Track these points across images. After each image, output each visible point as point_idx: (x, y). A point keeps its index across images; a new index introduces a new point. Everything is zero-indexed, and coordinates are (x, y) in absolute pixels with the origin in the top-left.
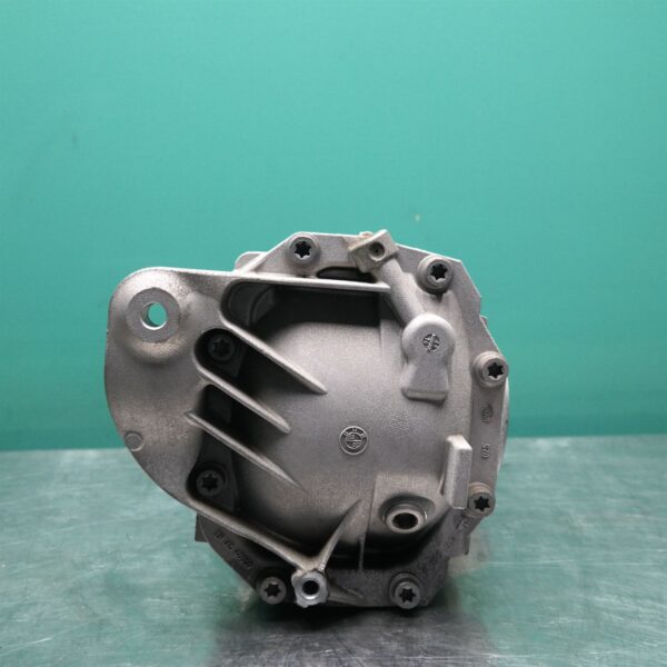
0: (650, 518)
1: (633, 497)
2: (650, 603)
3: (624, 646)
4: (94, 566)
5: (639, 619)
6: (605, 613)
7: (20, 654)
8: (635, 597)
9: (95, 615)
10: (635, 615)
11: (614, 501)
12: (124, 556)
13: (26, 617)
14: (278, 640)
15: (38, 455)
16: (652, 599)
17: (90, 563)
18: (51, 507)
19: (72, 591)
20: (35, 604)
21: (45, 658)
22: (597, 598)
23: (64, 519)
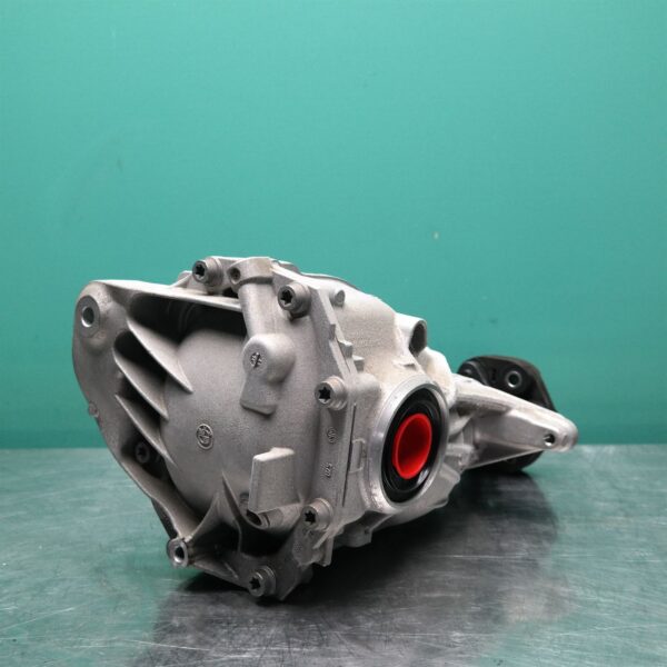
0: (632, 520)
1: (621, 501)
2: (611, 594)
3: (576, 630)
4: (118, 550)
5: (597, 607)
6: (566, 602)
7: (47, 620)
8: (598, 589)
9: (115, 590)
10: (595, 605)
11: (602, 504)
12: (146, 542)
13: (55, 591)
14: (269, 616)
15: (80, 452)
16: (614, 590)
17: (116, 547)
18: (87, 498)
19: (98, 570)
20: (64, 580)
21: (68, 624)
22: (563, 589)
23: (97, 509)
